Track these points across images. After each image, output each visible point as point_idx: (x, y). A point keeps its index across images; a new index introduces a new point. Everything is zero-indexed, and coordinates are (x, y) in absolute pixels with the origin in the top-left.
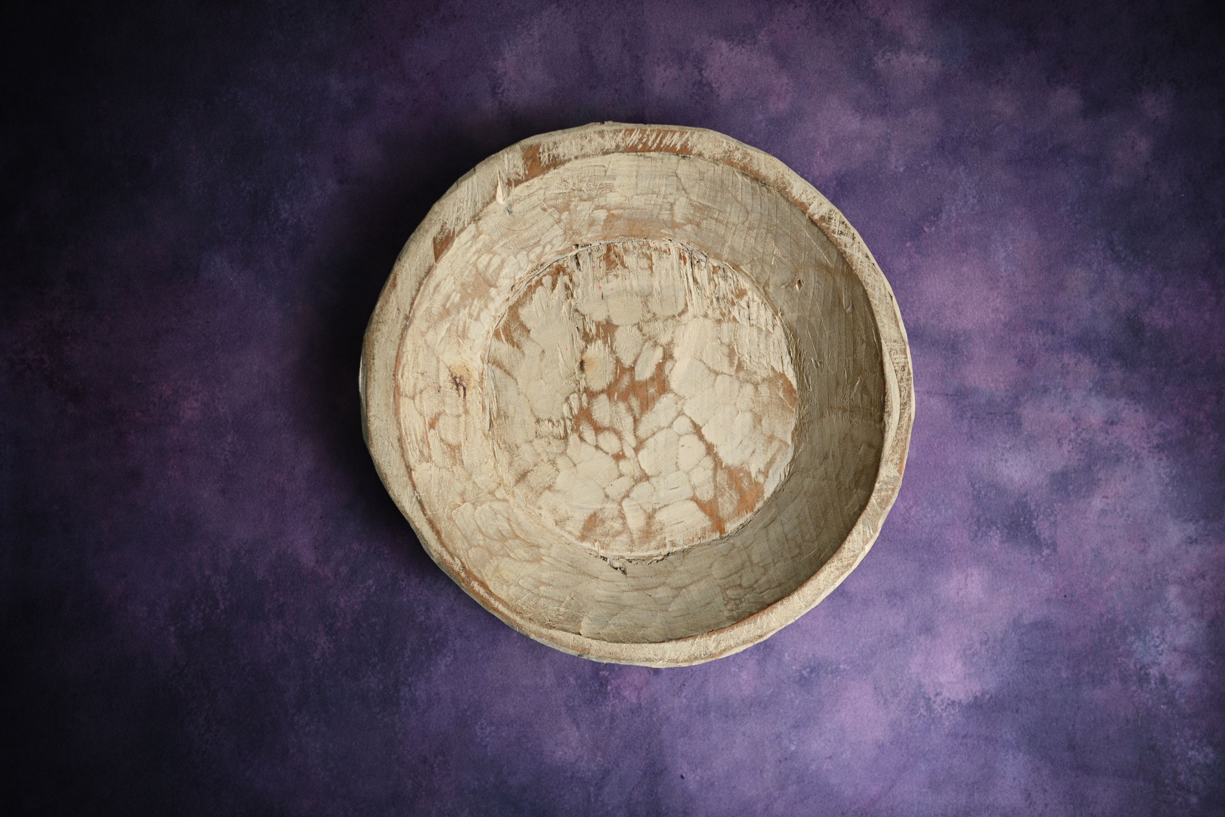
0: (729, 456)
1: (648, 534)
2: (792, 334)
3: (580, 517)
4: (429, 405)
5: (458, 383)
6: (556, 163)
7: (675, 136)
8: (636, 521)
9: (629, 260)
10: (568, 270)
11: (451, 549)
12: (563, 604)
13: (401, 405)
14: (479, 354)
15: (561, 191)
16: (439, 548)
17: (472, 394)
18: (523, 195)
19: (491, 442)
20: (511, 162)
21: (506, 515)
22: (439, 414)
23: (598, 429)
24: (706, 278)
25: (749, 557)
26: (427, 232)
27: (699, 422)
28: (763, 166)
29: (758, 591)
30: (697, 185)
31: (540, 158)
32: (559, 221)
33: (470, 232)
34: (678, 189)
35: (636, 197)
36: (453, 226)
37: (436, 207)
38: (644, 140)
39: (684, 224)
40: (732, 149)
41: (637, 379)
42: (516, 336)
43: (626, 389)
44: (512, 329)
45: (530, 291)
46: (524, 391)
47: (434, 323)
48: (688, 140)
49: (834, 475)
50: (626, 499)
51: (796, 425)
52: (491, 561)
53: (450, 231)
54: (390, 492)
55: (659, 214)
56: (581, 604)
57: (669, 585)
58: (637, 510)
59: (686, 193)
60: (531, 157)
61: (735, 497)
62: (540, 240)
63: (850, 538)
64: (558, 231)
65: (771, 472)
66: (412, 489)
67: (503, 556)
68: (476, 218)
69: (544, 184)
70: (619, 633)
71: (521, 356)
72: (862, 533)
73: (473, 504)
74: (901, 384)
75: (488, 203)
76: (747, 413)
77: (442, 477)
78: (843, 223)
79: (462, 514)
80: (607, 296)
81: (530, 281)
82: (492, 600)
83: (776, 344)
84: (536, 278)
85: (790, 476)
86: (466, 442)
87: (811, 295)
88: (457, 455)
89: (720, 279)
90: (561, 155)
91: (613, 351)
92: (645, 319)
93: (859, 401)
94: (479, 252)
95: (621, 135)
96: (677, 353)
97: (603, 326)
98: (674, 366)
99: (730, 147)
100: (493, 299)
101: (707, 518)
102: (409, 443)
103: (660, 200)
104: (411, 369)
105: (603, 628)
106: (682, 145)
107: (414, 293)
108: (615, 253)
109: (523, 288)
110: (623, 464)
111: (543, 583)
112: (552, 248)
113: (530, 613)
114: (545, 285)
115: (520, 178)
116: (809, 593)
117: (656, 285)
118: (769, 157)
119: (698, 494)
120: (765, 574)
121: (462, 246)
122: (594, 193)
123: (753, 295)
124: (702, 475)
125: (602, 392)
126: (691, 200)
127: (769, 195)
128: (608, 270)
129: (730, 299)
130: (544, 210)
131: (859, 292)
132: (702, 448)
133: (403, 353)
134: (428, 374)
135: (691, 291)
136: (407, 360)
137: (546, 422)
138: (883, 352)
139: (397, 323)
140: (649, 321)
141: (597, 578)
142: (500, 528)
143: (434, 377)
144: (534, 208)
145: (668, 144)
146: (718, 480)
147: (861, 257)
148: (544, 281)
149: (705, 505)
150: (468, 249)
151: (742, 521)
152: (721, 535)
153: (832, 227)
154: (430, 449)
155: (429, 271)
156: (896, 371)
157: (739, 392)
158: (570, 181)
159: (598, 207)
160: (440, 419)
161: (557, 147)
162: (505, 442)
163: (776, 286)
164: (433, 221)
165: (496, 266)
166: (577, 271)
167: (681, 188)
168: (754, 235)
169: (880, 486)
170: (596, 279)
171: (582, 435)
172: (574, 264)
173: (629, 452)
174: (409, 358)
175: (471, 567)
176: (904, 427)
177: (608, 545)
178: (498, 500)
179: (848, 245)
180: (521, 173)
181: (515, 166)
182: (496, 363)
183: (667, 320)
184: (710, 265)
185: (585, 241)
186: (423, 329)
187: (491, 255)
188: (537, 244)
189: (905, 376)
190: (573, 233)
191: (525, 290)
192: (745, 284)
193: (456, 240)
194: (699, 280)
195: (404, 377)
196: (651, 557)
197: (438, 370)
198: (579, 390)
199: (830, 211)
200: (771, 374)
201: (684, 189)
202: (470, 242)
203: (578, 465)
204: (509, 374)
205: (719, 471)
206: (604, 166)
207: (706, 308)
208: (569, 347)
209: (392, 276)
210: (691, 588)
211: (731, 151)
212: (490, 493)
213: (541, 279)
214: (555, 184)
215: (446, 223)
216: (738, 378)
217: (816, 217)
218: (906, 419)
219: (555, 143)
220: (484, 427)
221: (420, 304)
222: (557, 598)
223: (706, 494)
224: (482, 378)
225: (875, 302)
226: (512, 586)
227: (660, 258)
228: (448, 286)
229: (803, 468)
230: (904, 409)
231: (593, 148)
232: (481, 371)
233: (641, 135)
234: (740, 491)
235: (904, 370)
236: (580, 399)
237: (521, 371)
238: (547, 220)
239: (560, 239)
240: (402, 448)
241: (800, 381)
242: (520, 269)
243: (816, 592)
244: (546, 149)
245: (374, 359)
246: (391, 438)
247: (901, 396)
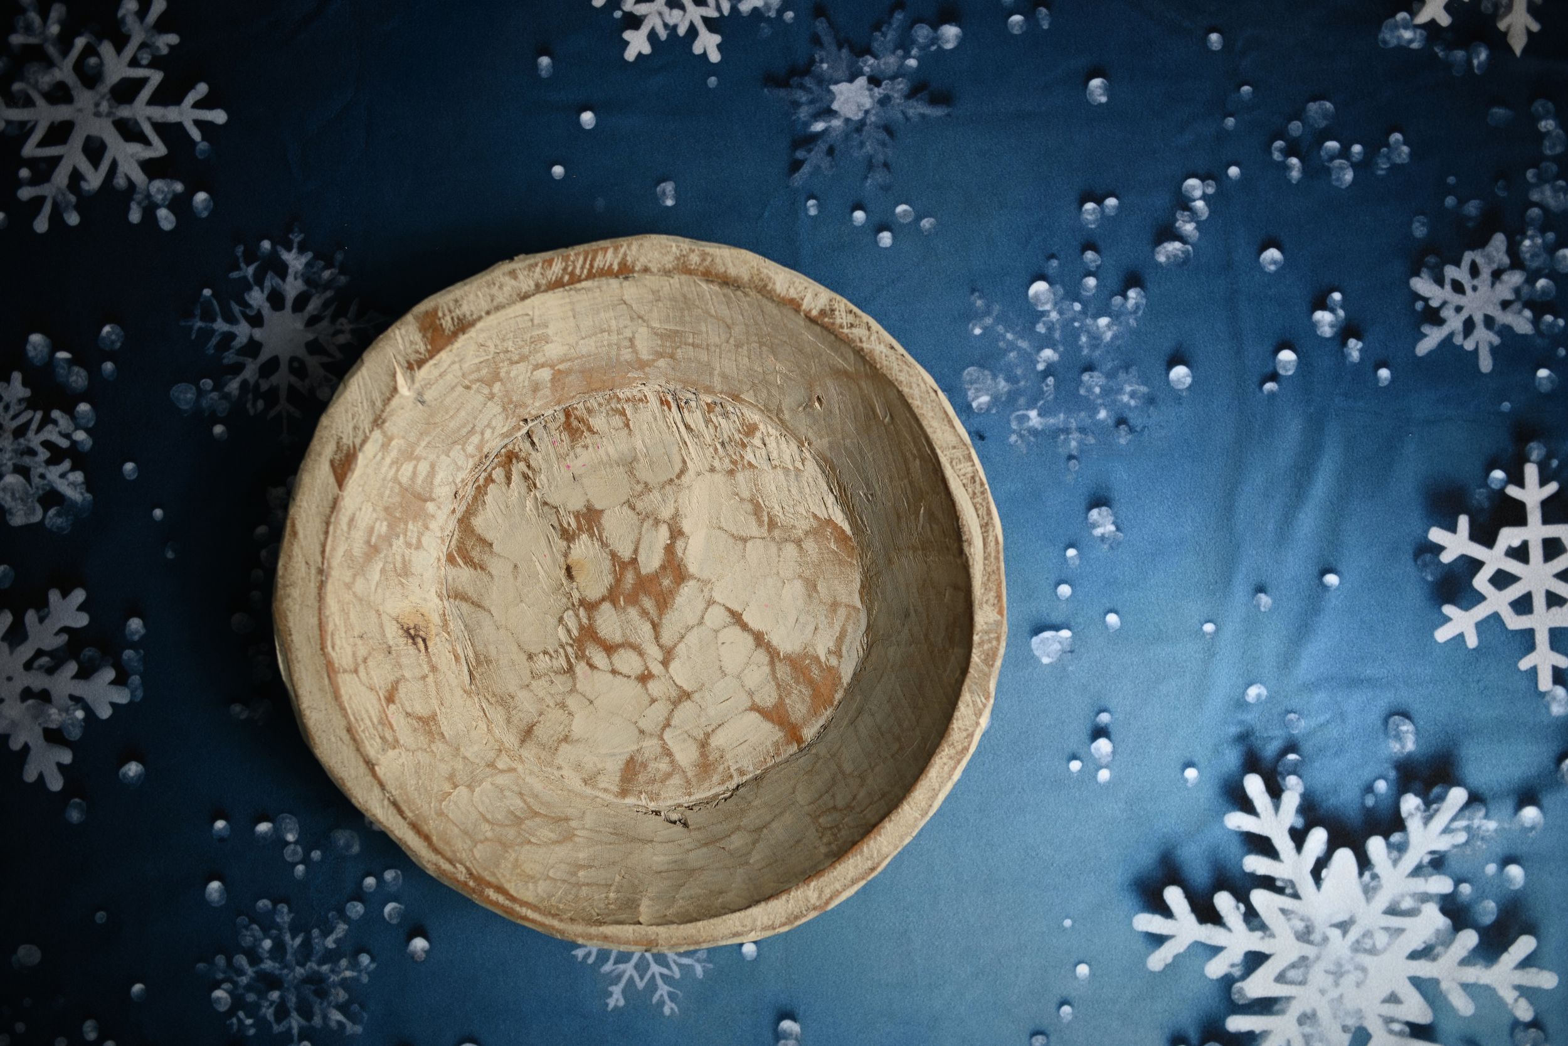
0: (786, 641)
1: (705, 767)
2: (828, 466)
3: (614, 767)
4: (380, 674)
5: (414, 635)
6: (463, 326)
7: (608, 254)
8: (686, 755)
9: (597, 422)
10: (522, 455)
11: (449, 854)
12: (613, 888)
13: (341, 684)
14: (433, 590)
15: (482, 359)
16: (434, 857)
17: (436, 644)
18: (432, 377)
19: (476, 699)
20: (406, 339)
21: (516, 788)
22: (397, 682)
23: (609, 649)
24: (702, 420)
25: (839, 767)
26: (320, 455)
27: (737, 608)
28: (731, 264)
29: (858, 810)
30: (655, 308)
31: (441, 325)
32: (491, 397)
33: (376, 441)
34: (632, 319)
35: (582, 341)
36: (351, 439)
37: (324, 420)
38: (570, 269)
39: (654, 361)
40: (684, 253)
41: (643, 572)
42: (475, 554)
43: (633, 588)
44: (469, 548)
45: (480, 493)
46: (503, 623)
47: (360, 568)
48: (625, 255)
49: (922, 637)
50: (667, 729)
51: (862, 581)
52: (506, 855)
53: (349, 447)
54: (353, 801)
55: (618, 355)
56: (636, 882)
57: (745, 829)
58: (684, 740)
59: (644, 321)
60: (430, 327)
61: (806, 693)
62: (474, 426)
63: (957, 714)
64: (494, 408)
65: (844, 649)
66: (379, 789)
67: (521, 844)
68: (378, 422)
69: (456, 355)
70: (691, 908)
71: (489, 579)
72: (971, 705)
73: (469, 786)
74: (975, 501)
75: (389, 399)
76: (795, 581)
77: (419, 763)
78: (851, 312)
79: (455, 803)
80: (580, 476)
81: (477, 479)
82: (517, 908)
83: (812, 484)
84: (484, 475)
85: (869, 649)
86: (442, 708)
87: (838, 412)
88: (434, 728)
89: (720, 418)
90: (468, 314)
91: (604, 544)
92: (636, 493)
93: (929, 533)
94: (397, 463)
95: (538, 269)
96: (686, 526)
97: (584, 516)
98: (687, 543)
99: (681, 250)
100: (433, 516)
101: (777, 728)
102: (363, 731)
103: (614, 338)
104: (343, 635)
105: (669, 907)
106: (619, 264)
107: (322, 537)
108: (576, 418)
109: (470, 491)
110: (651, 685)
111: (582, 867)
112: (493, 433)
113: (571, 911)
114: (497, 480)
115: (422, 357)
116: (921, 797)
117: (639, 444)
118: (736, 252)
119: (757, 700)
120: (862, 786)
121: (371, 461)
122: (526, 350)
123: (767, 428)
124: (758, 675)
125: (603, 599)
126: (653, 328)
127: (748, 299)
128: (572, 441)
129: (738, 440)
130: (468, 388)
131: (893, 395)
132: (749, 640)
133: (327, 617)
134: (369, 635)
135: (685, 443)
136: (335, 625)
137: (541, 655)
138: (942, 465)
139: (310, 581)
140: (641, 494)
141: (652, 841)
142: (512, 808)
143: (378, 636)
144: (453, 388)
145: (601, 266)
146: (779, 676)
147: (884, 351)
148: (494, 476)
149: (770, 712)
150: (380, 463)
151: (822, 721)
152: (798, 746)
153: (838, 321)
154: (394, 731)
155: (335, 504)
156: (964, 485)
157: (779, 556)
158: (489, 343)
159: (537, 367)
160: (399, 688)
161: (460, 305)
162: (494, 695)
163: (791, 410)
164: (324, 440)
165: (424, 473)
166: (533, 453)
167: (635, 317)
168: (745, 353)
169: (980, 638)
170: (561, 457)
171: (591, 662)
172: (528, 444)
173: (656, 668)
174: (338, 623)
175: (480, 871)
176: (993, 555)
177: (658, 794)
178: (502, 771)
179: (864, 339)
180: (422, 349)
181: (412, 343)
182: (459, 596)
183: (663, 487)
184: (703, 403)
185: (534, 412)
186: (347, 580)
187: (414, 462)
188: (472, 432)
189: (978, 489)
190: (516, 406)
191: (473, 493)
192: (754, 417)
193: (360, 456)
194: (693, 426)
195: (337, 648)
196: (716, 796)
197: (381, 626)
198: (573, 605)
199: (831, 300)
200: (815, 524)
201: (640, 317)
202: (380, 454)
203: (595, 702)
204: (479, 606)
205: (778, 664)
206: (527, 315)
207: (710, 459)
208: (546, 552)
209: (289, 523)
210: (774, 825)
211: (684, 256)
212: (488, 766)
213: (490, 475)
214: (472, 353)
215: (341, 438)
216: (773, 539)
217: (814, 313)
218: (993, 544)
219: (456, 301)
220: (463, 682)
221: (333, 549)
222: (603, 882)
223: (768, 697)
224: (446, 620)
225: (916, 403)
226: (541, 882)
227: (636, 410)
228: (367, 516)
229: (883, 635)
230: (987, 532)
231: (507, 295)
232: (441, 612)
233: (564, 264)
234: (811, 682)
235: (975, 482)
236: (577, 616)
237: (494, 599)
238: (475, 399)
239: (500, 418)
240: (354, 740)
241: (853, 524)
242: (459, 468)
243: (930, 794)
244: (447, 312)
245: (291, 635)
246: (337, 730)
247: (978, 515)
